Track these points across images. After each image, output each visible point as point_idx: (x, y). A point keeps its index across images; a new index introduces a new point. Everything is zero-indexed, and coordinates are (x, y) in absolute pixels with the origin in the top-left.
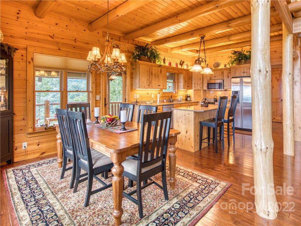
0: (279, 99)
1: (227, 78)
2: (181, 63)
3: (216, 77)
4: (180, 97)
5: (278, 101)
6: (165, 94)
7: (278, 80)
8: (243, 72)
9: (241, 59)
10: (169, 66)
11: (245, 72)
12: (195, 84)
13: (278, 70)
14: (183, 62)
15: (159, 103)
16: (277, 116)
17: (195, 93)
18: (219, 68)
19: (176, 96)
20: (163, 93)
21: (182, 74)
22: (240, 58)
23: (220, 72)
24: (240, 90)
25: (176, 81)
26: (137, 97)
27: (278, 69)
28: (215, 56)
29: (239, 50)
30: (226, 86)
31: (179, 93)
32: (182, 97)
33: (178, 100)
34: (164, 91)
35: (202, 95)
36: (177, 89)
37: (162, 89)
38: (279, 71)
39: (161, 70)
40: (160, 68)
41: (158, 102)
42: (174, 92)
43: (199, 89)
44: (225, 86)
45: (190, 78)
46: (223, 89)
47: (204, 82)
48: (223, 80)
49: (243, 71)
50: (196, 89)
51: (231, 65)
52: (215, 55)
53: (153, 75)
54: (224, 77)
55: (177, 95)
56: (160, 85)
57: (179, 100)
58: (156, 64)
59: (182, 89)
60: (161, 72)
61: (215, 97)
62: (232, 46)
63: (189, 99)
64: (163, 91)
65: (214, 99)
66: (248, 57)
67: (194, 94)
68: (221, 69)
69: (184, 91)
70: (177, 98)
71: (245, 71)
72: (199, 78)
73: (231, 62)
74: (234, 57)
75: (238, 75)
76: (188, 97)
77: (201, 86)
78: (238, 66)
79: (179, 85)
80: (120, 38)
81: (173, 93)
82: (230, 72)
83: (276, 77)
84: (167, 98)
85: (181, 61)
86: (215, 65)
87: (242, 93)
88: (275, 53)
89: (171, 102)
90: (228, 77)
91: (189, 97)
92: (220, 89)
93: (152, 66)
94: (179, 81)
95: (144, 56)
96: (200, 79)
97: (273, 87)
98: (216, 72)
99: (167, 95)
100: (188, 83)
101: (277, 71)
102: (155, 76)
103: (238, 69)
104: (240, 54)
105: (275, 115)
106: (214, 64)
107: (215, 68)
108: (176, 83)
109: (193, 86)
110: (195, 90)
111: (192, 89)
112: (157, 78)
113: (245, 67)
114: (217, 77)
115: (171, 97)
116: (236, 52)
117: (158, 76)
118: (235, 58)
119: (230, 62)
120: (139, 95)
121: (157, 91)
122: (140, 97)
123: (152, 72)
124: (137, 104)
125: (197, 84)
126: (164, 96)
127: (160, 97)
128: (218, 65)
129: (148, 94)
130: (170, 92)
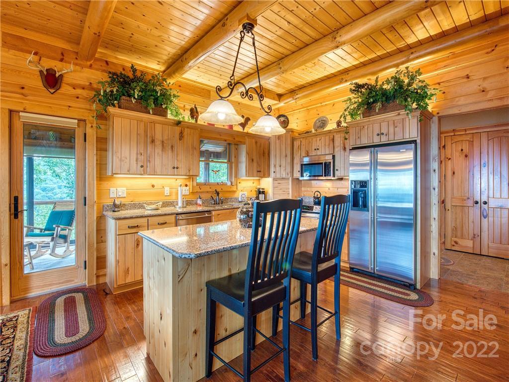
0: (468, 198)
1: (342, 152)
2: (243, 121)
3: (318, 149)
4: (241, 193)
5: (465, 205)
6: (203, 187)
7: (466, 156)
8: (378, 135)
9: (374, 102)
11: (383, 134)
12: (275, 166)
13: (467, 132)
14: (248, 120)
15: (180, 208)
16: (462, 237)
17: (276, 185)
18: (324, 130)
19: (234, 192)
20: (195, 185)
21: (243, 146)
22: (372, 100)
23: (327, 138)
24: (371, 179)
25: (233, 159)
26: (120, 194)
27: (466, 130)
28: (319, 106)
29: (370, 80)
30: (339, 169)
31: (239, 185)
32: (246, 193)
33: (237, 199)
35: (290, 190)
36: (236, 177)
38: (470, 136)
40: (178, 129)
41: (180, 204)
43: (284, 176)
44: (337, 170)
45: (264, 153)
46: (334, 176)
47: (295, 161)
48: (334, 157)
49: (377, 131)
50: (278, 176)
51: (349, 119)
52: (318, 104)
53: (158, 143)
54: (336, 150)
55: (235, 189)
56: (178, 168)
57: (240, 200)
58: (168, 119)
59: (244, 177)
60: (181, 137)
61: (317, 194)
62: (351, 73)
63: (261, 197)
65: (314, 197)
66: (392, 93)
67: (274, 187)
68: (330, 132)
69: (254, 180)
70: (236, 195)
71: (384, 131)
72: (284, 154)
73: (349, 112)
74: (356, 100)
75: (365, 141)
76: (260, 193)
77: (289, 169)
78: (366, 119)
79: (239, 168)
80: (62, 54)
82: (347, 137)
83: (462, 150)
84: (205, 196)
85: (243, 117)
86: (318, 124)
87: (375, 185)
88: (465, 80)
89: (216, 204)
90: (345, 149)
91: (263, 193)
92: (325, 176)
93: (154, 122)
94: (240, 160)
95: (128, 98)
96: (286, 156)
97: (454, 173)
98: (318, 139)
100: (259, 165)
101: (464, 136)
102: (163, 145)
103: (366, 127)
104: (371, 89)
105: (459, 234)
106: (315, 123)
107: (316, 130)
108: (233, 165)
109: (272, 169)
110: (274, 179)
111: (269, 176)
112: (170, 151)
113: (383, 121)
114: (320, 149)
116: (361, 85)
117: (172, 147)
118: (360, 100)
119: (347, 113)
120: (125, 189)
121: (178, 181)
122: (128, 194)
123: (152, 137)
124: (114, 211)
125: (280, 166)
126: (199, 190)
127: (188, 194)
128: (323, 123)
129: (153, 186)
130: (218, 183)
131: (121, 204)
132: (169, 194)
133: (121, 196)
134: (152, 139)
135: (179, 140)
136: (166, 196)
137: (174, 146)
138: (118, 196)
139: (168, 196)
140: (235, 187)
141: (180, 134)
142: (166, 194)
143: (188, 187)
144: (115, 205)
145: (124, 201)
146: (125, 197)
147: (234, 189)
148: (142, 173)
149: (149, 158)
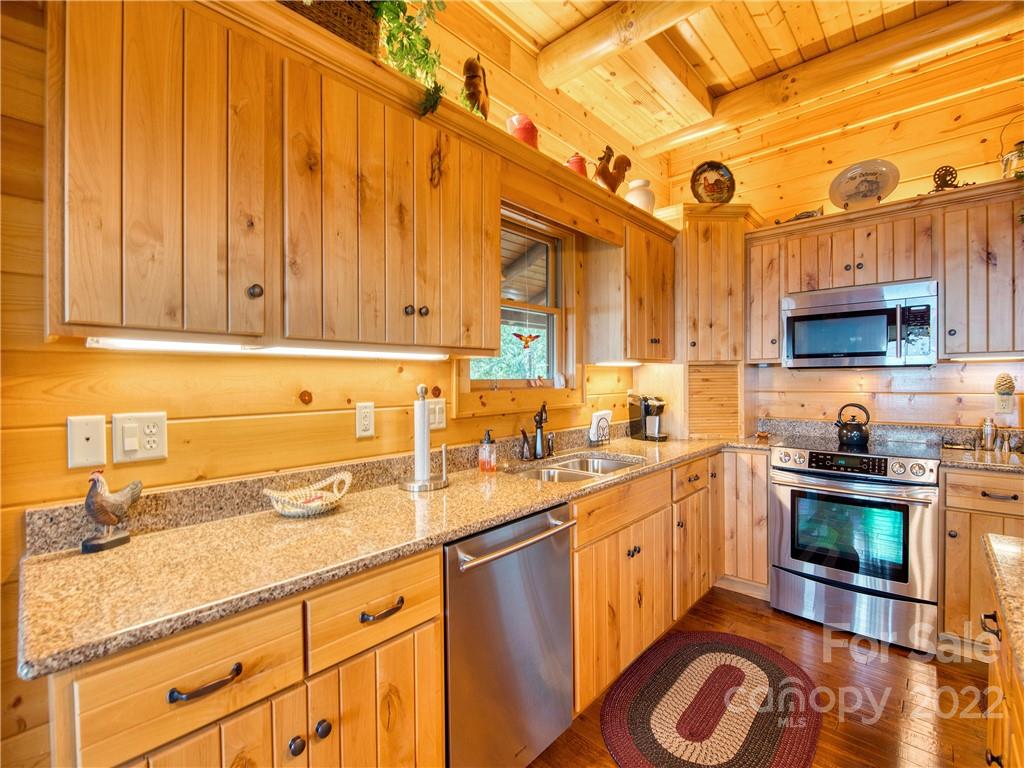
2: (611, 167)
3: (859, 266)
6: (489, 397)
10: (516, 136)
12: (693, 324)
14: (624, 164)
15: (424, 489)
17: (699, 384)
20: (467, 389)
21: (615, 252)
23: (902, 226)
25: (572, 299)
26: (132, 443)
31: (588, 386)
32: (607, 413)
33: (582, 435)
34: (479, 368)
35: (740, 403)
36: (580, 359)
37: (458, 354)
39: (437, 154)
40: (423, 133)
41: (422, 472)
42: (559, 382)
43: (723, 357)
50: (705, 356)
53: (339, 182)
56: (424, 312)
57: (593, 438)
58: (382, 68)
59: (615, 359)
60: (437, 175)
61: (850, 412)
63: (652, 425)
64: (474, 375)
65: (842, 425)
67: (692, 393)
70: (578, 423)
72: (724, 285)
76: (648, 411)
79: (593, 330)
81: (545, 385)
84: (502, 431)
85: (609, 152)
86: (850, 187)
89: (535, 457)
90: (989, 258)
91: (658, 410)
93: (316, 68)
94: (593, 302)
99: (500, 403)
100: (654, 319)
102: (361, 198)
107: (845, 205)
108: (572, 320)
109: (683, 336)
110: (694, 367)
111: (672, 358)
112: (391, 232)
114: (869, 265)
115: (539, 423)
117: (401, 209)
120: (163, 414)
121: (407, 375)
122: (178, 440)
123: (310, 145)
124: (90, 548)
125: (711, 326)
126: (480, 411)
127: (443, 425)
128: (872, 182)
129: (306, 398)
130: (529, 381)
131: (135, 500)
132: (371, 432)
133: (139, 456)
134: (310, 154)
135: (427, 185)
136: (361, 439)
137: (409, 207)
138: (118, 458)
139: (370, 438)
140: (578, 394)
141: (432, 157)
142: (360, 433)
143: (442, 400)
144: (97, 511)
145: (152, 483)
146: (161, 461)
147: (576, 400)
148: (259, 329)
149: (294, 252)
